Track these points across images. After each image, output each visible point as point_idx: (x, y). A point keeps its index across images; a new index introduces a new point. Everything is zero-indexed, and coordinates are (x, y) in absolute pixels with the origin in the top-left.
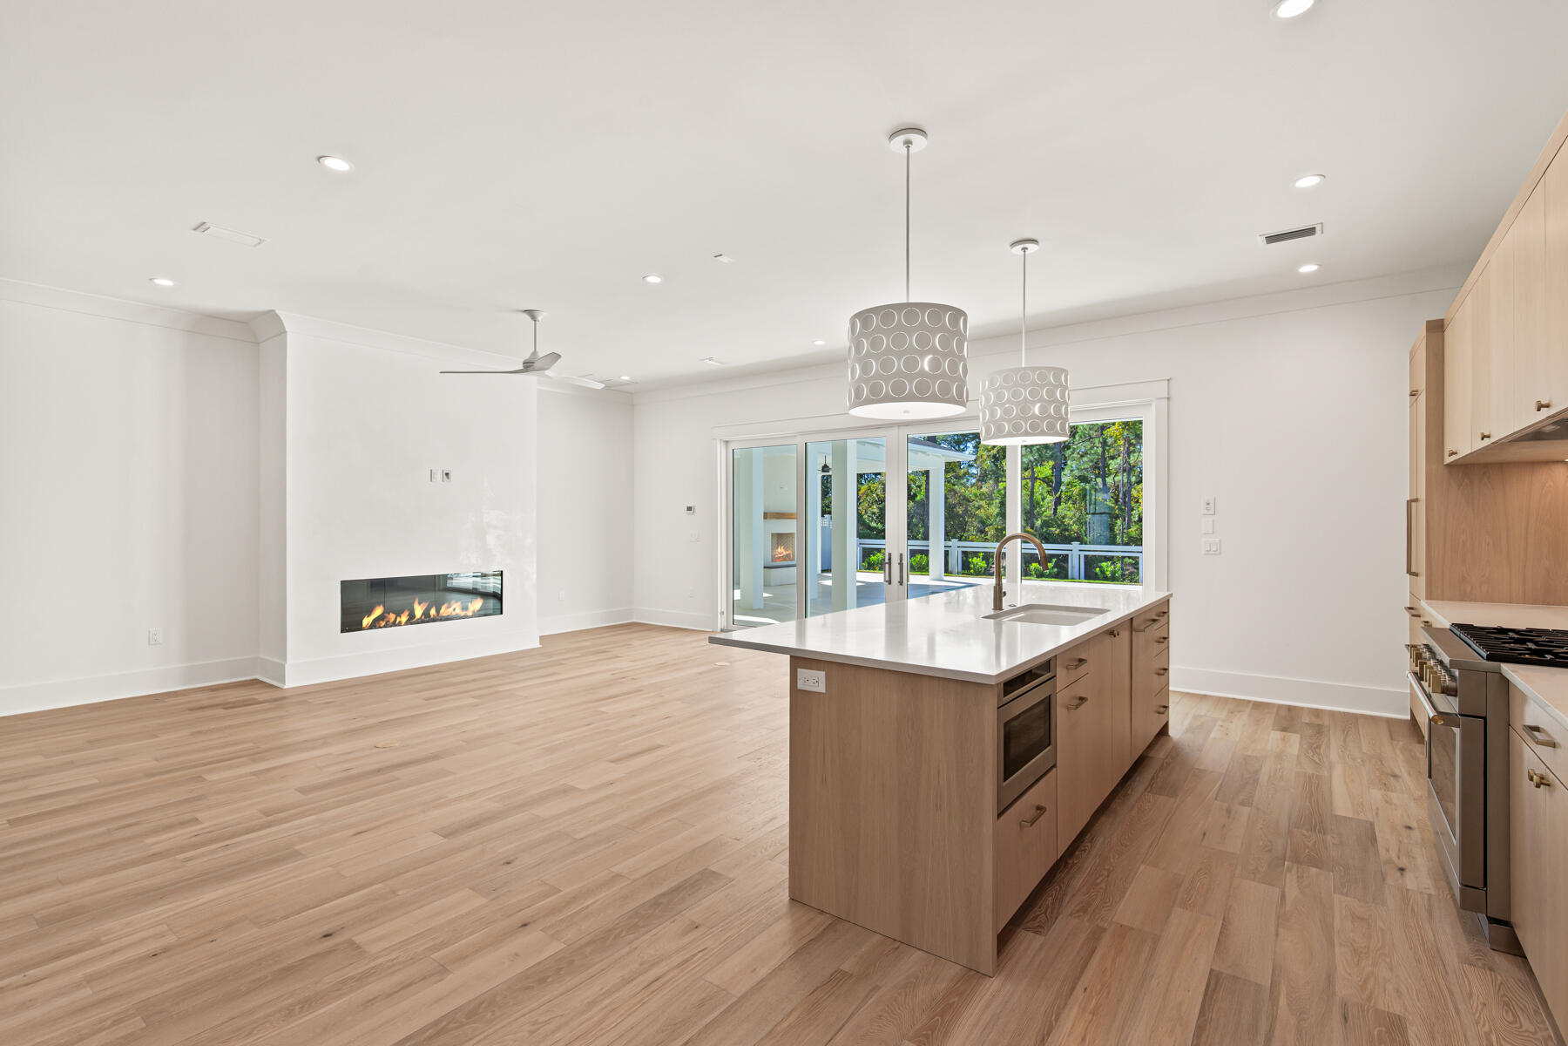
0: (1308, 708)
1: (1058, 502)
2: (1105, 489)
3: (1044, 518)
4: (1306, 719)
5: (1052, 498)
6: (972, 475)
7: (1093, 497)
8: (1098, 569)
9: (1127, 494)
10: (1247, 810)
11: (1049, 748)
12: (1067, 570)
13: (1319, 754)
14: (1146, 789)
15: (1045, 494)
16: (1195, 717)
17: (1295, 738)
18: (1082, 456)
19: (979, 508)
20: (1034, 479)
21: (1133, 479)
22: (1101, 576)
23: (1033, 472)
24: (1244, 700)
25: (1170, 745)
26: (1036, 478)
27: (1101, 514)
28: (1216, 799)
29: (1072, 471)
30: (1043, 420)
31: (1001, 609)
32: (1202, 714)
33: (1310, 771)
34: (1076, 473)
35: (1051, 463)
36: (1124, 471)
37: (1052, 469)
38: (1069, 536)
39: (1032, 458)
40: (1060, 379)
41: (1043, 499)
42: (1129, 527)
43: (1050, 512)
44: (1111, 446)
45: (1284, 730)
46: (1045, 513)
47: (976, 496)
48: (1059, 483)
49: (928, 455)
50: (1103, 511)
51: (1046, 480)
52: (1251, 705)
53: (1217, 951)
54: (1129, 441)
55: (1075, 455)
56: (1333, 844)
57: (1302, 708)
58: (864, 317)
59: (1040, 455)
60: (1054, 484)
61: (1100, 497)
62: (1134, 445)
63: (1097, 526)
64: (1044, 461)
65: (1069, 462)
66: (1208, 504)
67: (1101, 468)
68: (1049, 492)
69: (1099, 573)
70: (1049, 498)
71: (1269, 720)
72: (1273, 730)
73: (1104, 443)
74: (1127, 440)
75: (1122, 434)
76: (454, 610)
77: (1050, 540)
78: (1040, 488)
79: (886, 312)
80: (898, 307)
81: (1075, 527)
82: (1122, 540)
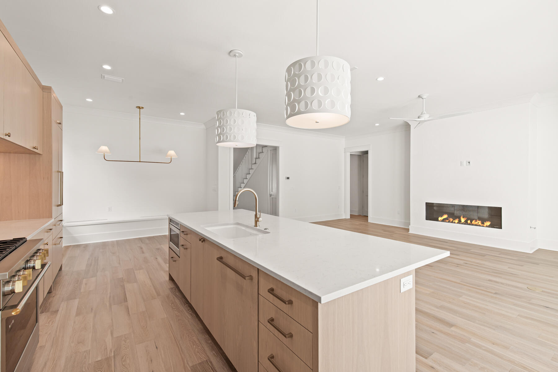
53: (128, 306)
76: (478, 223)
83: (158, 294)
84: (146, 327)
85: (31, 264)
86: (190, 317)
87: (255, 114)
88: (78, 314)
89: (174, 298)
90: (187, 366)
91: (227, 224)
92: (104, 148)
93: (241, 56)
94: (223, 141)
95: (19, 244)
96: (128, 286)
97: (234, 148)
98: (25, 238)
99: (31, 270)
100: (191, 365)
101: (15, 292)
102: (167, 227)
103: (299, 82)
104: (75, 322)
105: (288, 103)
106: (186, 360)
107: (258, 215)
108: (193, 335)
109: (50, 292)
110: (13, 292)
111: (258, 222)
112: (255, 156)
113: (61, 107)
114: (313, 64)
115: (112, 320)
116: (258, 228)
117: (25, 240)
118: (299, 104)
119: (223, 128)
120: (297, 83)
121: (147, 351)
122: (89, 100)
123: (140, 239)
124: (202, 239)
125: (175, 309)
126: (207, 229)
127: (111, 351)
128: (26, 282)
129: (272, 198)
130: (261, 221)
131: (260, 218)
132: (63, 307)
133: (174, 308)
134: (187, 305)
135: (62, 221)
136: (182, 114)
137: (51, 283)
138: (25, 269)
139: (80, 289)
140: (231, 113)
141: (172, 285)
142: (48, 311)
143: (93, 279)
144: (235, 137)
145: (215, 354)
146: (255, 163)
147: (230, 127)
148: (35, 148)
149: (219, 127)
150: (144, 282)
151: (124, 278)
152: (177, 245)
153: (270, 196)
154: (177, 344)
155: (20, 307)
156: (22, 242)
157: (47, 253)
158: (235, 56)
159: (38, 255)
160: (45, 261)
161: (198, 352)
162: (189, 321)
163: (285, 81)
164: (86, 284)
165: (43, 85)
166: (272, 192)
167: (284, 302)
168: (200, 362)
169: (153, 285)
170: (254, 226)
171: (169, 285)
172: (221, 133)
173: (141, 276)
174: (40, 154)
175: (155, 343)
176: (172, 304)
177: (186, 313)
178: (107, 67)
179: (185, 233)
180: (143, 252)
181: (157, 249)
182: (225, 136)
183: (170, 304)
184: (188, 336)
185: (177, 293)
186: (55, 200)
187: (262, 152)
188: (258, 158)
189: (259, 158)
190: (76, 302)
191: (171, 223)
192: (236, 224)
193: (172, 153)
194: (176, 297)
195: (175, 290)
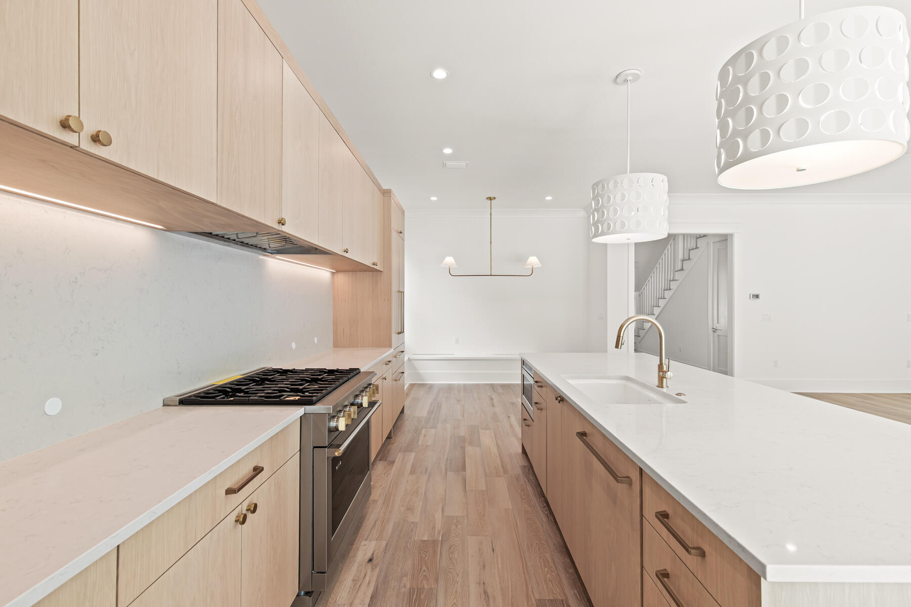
53: (465, 478)
83: (505, 472)
84: (484, 515)
85: (359, 401)
86: (545, 519)
87: (665, 178)
88: (413, 472)
89: (525, 482)
90: (531, 596)
91: (609, 378)
92: (449, 260)
93: (636, 77)
94: (603, 234)
95: (352, 374)
96: (469, 449)
97: (636, 244)
98: (358, 369)
99: (356, 407)
100: (537, 598)
101: (338, 430)
102: (519, 372)
103: (746, 93)
104: (408, 482)
105: (721, 143)
106: (530, 586)
107: (665, 366)
108: (546, 550)
109: (389, 437)
110: (336, 429)
111: (665, 379)
112: (681, 257)
113: (403, 212)
114: (782, 44)
115: (445, 491)
116: (664, 390)
117: (358, 371)
118: (745, 139)
119: (603, 212)
120: (741, 95)
121: (480, 550)
122: (434, 199)
123: (492, 386)
124: (560, 397)
125: (525, 501)
126: (570, 381)
127: (439, 533)
128: (350, 420)
129: (718, 335)
130: (670, 378)
131: (668, 373)
132: (399, 457)
133: (524, 497)
134: (543, 498)
135: (403, 352)
136: (549, 198)
137: (391, 427)
138: (352, 404)
139: (418, 441)
140: (616, 183)
141: (523, 462)
142: (385, 460)
143: (433, 431)
144: (623, 225)
145: (578, 595)
146: (682, 269)
147: (614, 208)
148: (374, 264)
149: (595, 210)
150: (489, 448)
151: (466, 437)
152: (530, 400)
153: (714, 332)
154: (521, 556)
155: (343, 448)
156: (355, 372)
157: (377, 389)
158: (626, 81)
159: (368, 390)
160: (373, 399)
161: (551, 581)
162: (542, 525)
163: (717, 100)
164: (425, 435)
165: (384, 188)
166: (718, 325)
167: (686, 548)
168: (552, 598)
169: (500, 455)
170: (658, 387)
171: (520, 461)
172: (598, 221)
173: (487, 439)
174: (381, 271)
175: (492, 542)
176: (522, 490)
177: (540, 511)
178: (448, 151)
179: (539, 384)
180: (493, 406)
181: (511, 403)
182: (605, 225)
183: (519, 491)
184: (539, 549)
185: (531, 477)
186: (395, 328)
187: (697, 248)
188: (687, 258)
189: (689, 259)
190: (413, 455)
191: (523, 366)
192: (624, 379)
193: (533, 260)
194: (529, 481)
195: (529, 470)
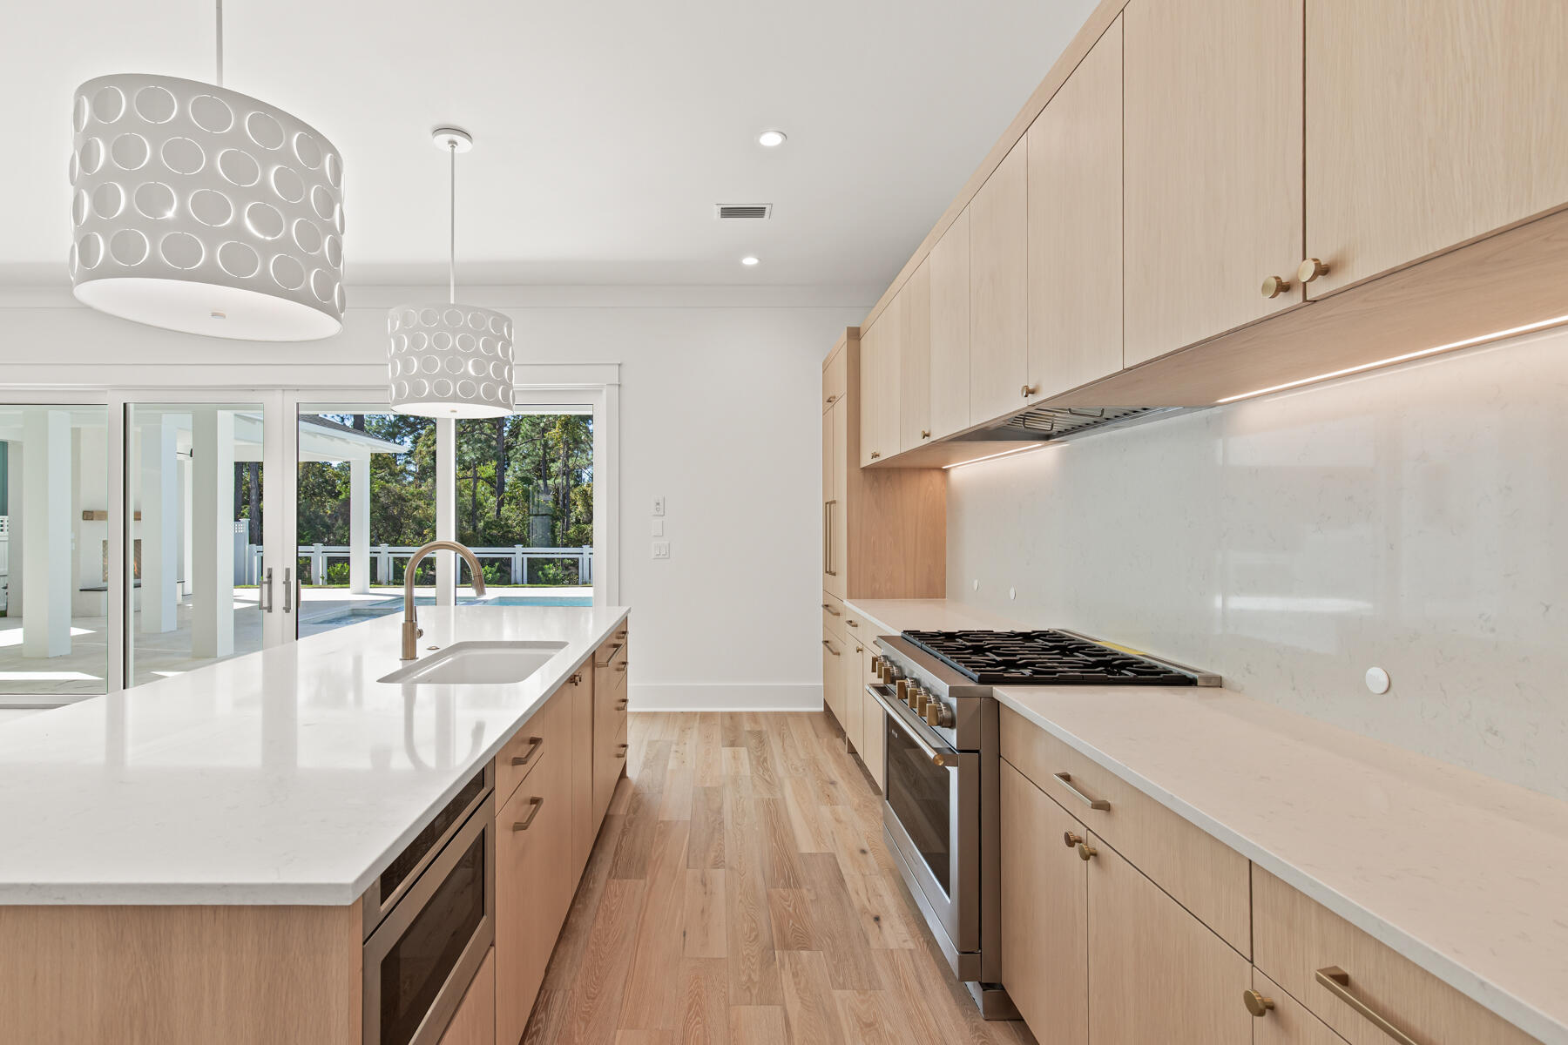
0: (747, 713)
1: (501, 504)
2: (547, 491)
3: (486, 519)
4: (747, 726)
5: (495, 499)
6: (410, 473)
7: (536, 499)
8: (540, 573)
9: (566, 496)
10: (721, 871)
11: (485, 917)
12: (510, 574)
13: (768, 770)
14: (610, 874)
15: (488, 495)
16: (651, 744)
17: (743, 752)
18: (524, 457)
19: (417, 508)
20: (476, 479)
21: (572, 482)
22: (543, 579)
23: (475, 472)
24: (691, 712)
25: (630, 792)
26: (479, 478)
27: (543, 515)
28: (688, 866)
29: (515, 472)
30: (478, 381)
31: (414, 658)
32: (655, 739)
33: (766, 796)
34: (519, 474)
35: (495, 463)
36: (564, 474)
37: (495, 469)
38: (513, 538)
39: (473, 456)
40: (502, 329)
41: (486, 501)
42: (567, 529)
43: (492, 514)
44: (551, 448)
45: (733, 744)
46: (488, 515)
47: (412, 494)
48: (503, 484)
49: (348, 443)
50: (544, 512)
51: (489, 480)
52: (698, 717)
54: (568, 445)
55: (518, 456)
56: (811, 900)
57: (741, 713)
58: (99, 91)
59: (482, 454)
60: (497, 484)
61: (542, 498)
62: (573, 450)
63: (538, 527)
64: (487, 460)
65: (512, 463)
66: (658, 504)
67: (542, 470)
68: (492, 493)
69: (542, 576)
70: (492, 499)
71: (717, 735)
72: (723, 746)
73: (545, 445)
74: (566, 443)
75: (561, 437)
77: (494, 542)
78: (482, 488)
79: (151, 89)
80: (185, 87)
81: (517, 529)
82: (562, 542)
106: (644, 894)
121: (708, 935)
127: (783, 965)
161: (614, 896)
175: (684, 947)
184: (607, 936)
